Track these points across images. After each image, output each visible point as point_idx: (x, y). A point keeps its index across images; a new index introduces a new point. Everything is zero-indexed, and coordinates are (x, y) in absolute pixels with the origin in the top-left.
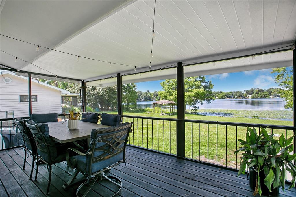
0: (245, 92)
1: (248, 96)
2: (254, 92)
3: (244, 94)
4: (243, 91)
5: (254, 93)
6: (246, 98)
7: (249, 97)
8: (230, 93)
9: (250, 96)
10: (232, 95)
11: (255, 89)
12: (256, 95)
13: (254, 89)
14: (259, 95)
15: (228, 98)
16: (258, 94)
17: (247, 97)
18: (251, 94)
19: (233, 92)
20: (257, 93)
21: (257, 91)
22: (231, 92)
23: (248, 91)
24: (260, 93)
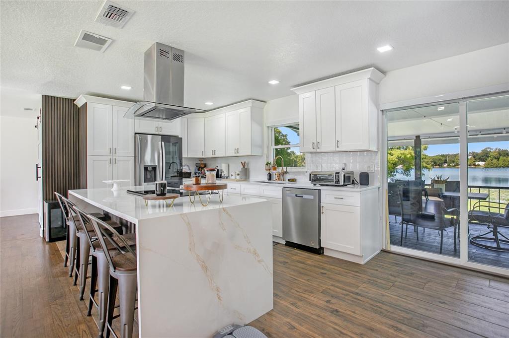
0: (471, 157)
1: (477, 163)
2: (488, 157)
5: (489, 159)
6: (473, 167)
7: (479, 165)
8: (441, 158)
9: (482, 163)
10: (445, 162)
11: (491, 150)
12: (495, 161)
13: (489, 150)
14: (501, 162)
15: (436, 167)
16: (498, 160)
17: (474, 165)
18: (484, 160)
19: (447, 155)
20: (495, 158)
21: (496, 155)
22: (443, 156)
23: (477, 154)
24: (501, 157)
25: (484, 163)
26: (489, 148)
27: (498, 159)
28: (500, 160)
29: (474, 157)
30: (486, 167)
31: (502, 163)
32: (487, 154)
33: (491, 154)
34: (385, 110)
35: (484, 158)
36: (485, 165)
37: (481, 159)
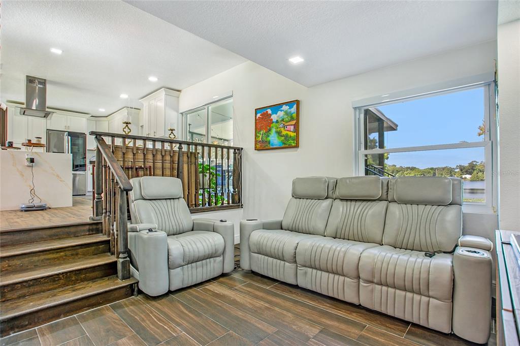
0: (458, 170)
1: (464, 176)
2: (474, 170)
3: (456, 172)
4: (455, 167)
5: (475, 172)
7: (465, 178)
8: (431, 171)
9: (468, 176)
10: (434, 175)
11: (477, 164)
13: (475, 163)
16: (483, 174)
19: (436, 169)
22: (432, 169)
23: (464, 168)
25: (470, 176)
26: (475, 161)
29: (461, 170)
30: (472, 180)
32: (473, 167)
33: (477, 167)
34: (184, 112)
35: (470, 171)
36: (471, 178)
37: (468, 172)
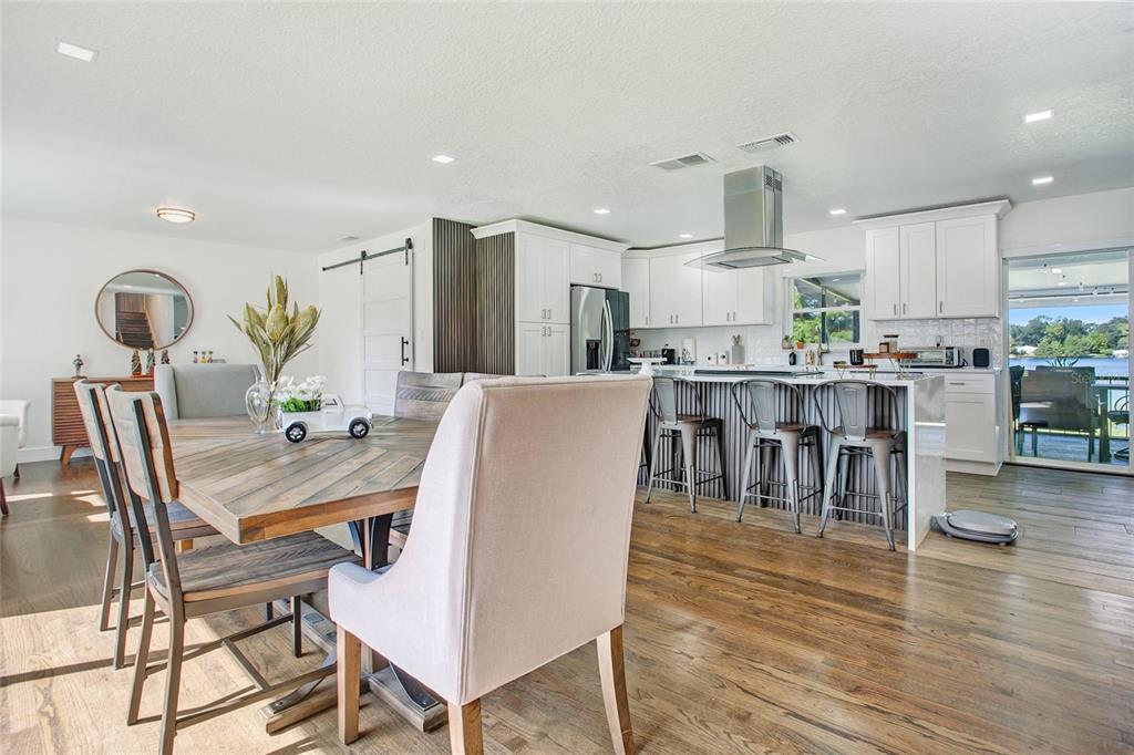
1: (1019, 349)
2: (1043, 335)
5: (1045, 339)
7: (1023, 353)
9: (1029, 349)
11: (1049, 322)
12: (1056, 344)
13: (1043, 321)
14: (1068, 347)
17: (1014, 352)
18: (1033, 343)
20: (1057, 339)
21: (1057, 331)
23: (1020, 331)
24: (1069, 336)
26: (1044, 317)
27: (1062, 339)
28: (1066, 342)
29: (1014, 336)
31: (1071, 348)
32: (1040, 329)
33: (1048, 329)
35: (1033, 337)
36: (1034, 352)
37: (1027, 341)
